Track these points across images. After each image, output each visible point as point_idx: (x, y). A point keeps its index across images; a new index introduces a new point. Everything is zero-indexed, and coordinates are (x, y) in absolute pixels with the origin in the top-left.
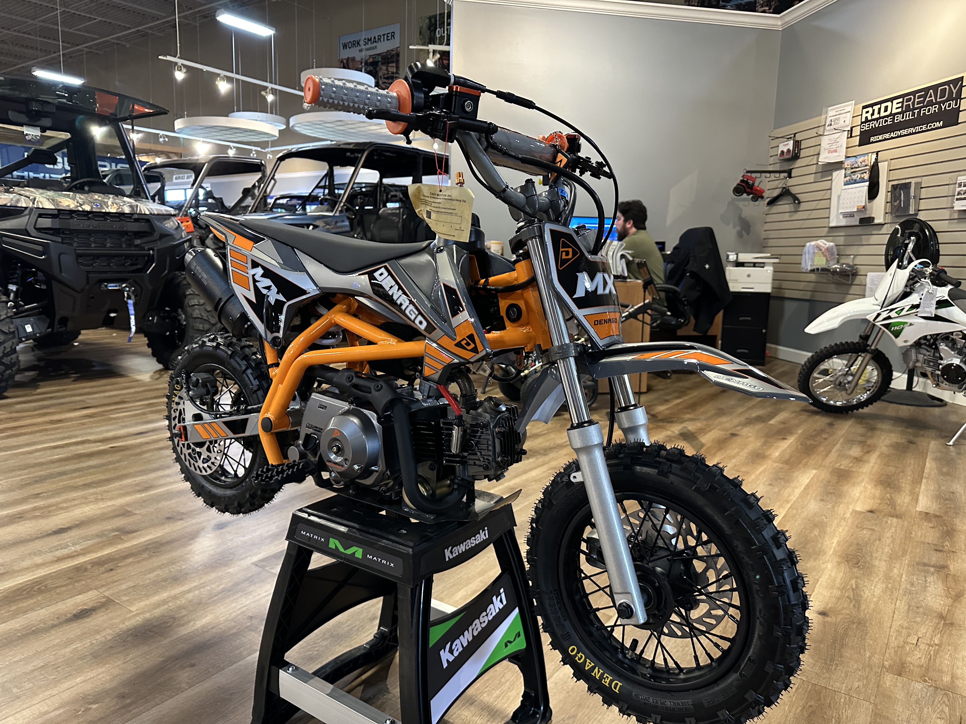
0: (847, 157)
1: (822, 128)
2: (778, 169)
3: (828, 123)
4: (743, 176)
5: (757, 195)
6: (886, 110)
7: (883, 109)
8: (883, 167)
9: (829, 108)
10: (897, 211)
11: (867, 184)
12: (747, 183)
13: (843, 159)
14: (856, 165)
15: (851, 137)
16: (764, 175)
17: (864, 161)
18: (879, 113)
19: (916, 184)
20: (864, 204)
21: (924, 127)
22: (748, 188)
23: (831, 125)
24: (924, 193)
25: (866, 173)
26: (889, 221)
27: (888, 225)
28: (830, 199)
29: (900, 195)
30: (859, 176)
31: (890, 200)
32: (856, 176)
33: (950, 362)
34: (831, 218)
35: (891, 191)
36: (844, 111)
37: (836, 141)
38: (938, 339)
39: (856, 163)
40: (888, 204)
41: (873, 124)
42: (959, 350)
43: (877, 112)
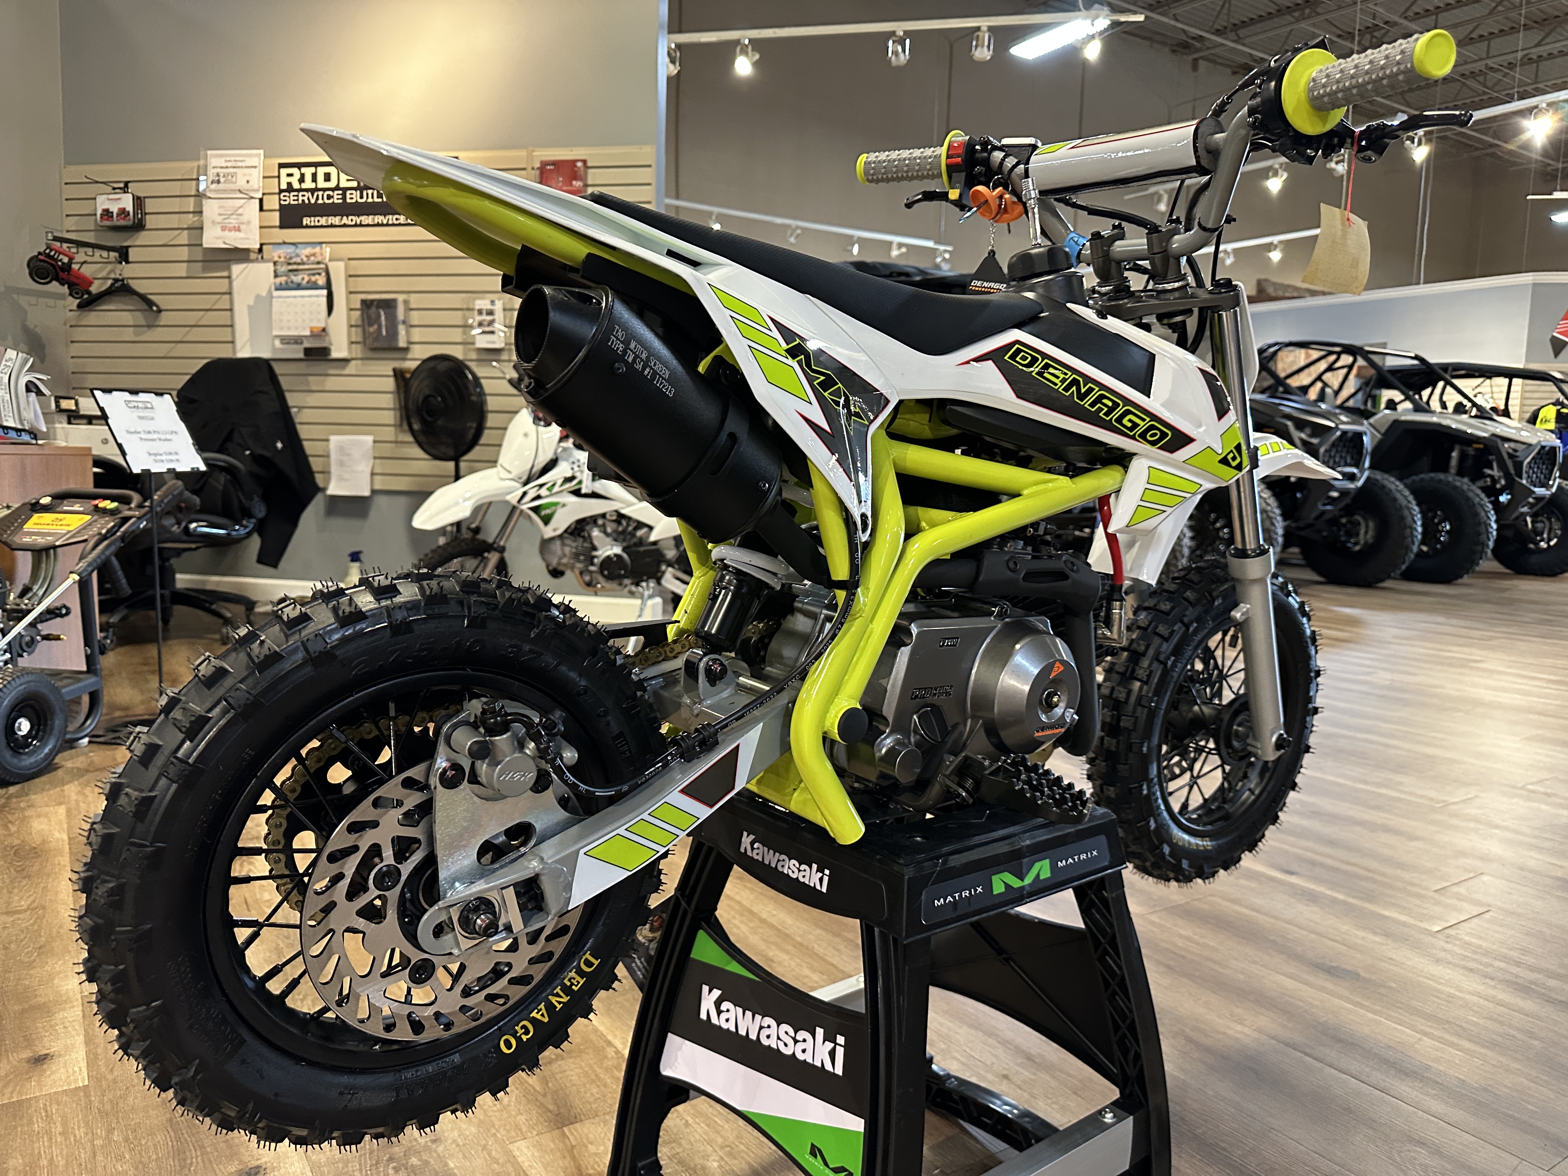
0: (267, 243)
2: (94, 241)
3: (206, 177)
4: (45, 246)
6: (327, 179)
7: (320, 177)
8: (336, 270)
9: (212, 152)
10: (374, 340)
11: (325, 292)
14: (297, 260)
15: (263, 210)
17: (314, 255)
18: (314, 181)
19: (404, 302)
20: (323, 325)
22: (60, 270)
23: (218, 182)
24: (415, 318)
25: (319, 274)
26: (359, 356)
27: (359, 362)
28: (231, 310)
29: (379, 316)
30: (307, 278)
31: (359, 323)
32: (300, 277)
33: (609, 553)
34: (239, 344)
35: (361, 310)
36: (244, 164)
37: (235, 212)
38: (588, 523)
39: (297, 255)
40: (353, 329)
41: (304, 197)
42: (615, 535)
43: (308, 178)
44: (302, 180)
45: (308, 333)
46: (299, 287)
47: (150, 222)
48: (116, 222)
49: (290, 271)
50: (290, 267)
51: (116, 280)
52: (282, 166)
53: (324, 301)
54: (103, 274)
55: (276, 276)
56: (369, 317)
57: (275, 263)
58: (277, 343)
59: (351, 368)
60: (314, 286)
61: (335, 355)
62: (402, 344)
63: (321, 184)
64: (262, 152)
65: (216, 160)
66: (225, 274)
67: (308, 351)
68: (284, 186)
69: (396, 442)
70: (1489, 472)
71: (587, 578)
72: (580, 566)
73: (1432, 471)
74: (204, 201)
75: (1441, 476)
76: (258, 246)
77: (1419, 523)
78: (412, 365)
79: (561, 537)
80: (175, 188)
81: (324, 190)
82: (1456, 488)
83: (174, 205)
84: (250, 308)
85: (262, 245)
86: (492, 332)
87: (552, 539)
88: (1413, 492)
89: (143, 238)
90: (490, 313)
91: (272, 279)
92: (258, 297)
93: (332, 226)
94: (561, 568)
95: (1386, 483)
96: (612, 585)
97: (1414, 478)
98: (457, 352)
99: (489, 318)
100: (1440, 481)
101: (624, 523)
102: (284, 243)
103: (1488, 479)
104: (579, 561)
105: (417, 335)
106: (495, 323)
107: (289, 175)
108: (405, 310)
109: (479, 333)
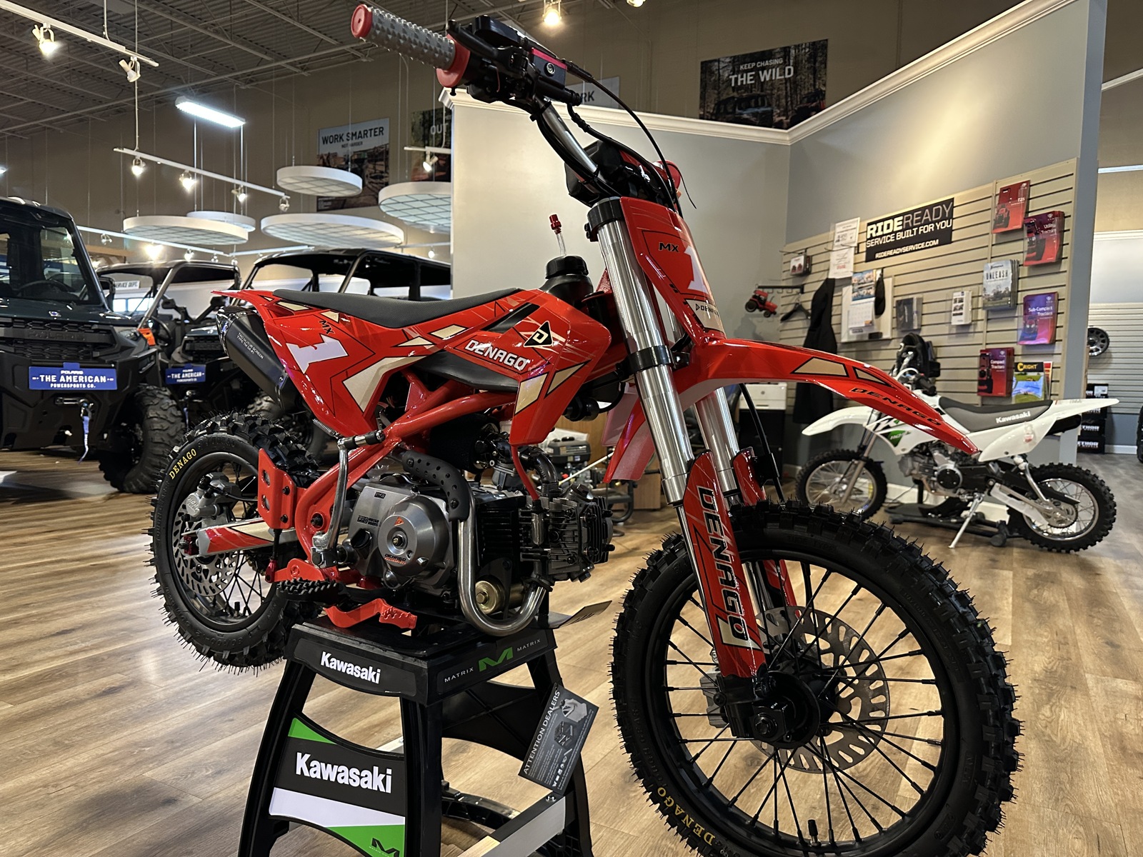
0: (855, 273)
1: (831, 244)
2: (790, 284)
3: (836, 239)
4: (755, 292)
5: (770, 312)
6: (888, 228)
7: (885, 227)
8: (888, 283)
9: (837, 224)
10: (903, 326)
11: (873, 299)
12: (759, 298)
13: (851, 275)
14: (862, 281)
15: (858, 253)
16: (776, 290)
17: (869, 277)
18: (882, 230)
19: (918, 299)
20: (870, 319)
21: (923, 244)
22: (761, 303)
23: (838, 241)
24: (926, 309)
25: (871, 288)
26: (895, 336)
27: (894, 340)
28: (841, 314)
29: (905, 310)
30: (866, 292)
31: (896, 315)
32: (863, 291)
33: (946, 468)
34: (843, 334)
35: (897, 307)
36: (850, 228)
37: (843, 257)
39: (863, 278)
40: (893, 320)
41: (879, 241)
42: (952, 456)
43: (880, 229)
44: (877, 231)
45: (863, 325)
46: (863, 298)
47: (814, 269)
48: (798, 272)
49: (859, 288)
50: (859, 286)
51: (797, 304)
52: (869, 224)
53: (873, 304)
54: (794, 301)
55: (853, 292)
56: (900, 311)
57: (853, 285)
58: (851, 332)
59: (892, 345)
60: (869, 296)
61: (885, 337)
62: (916, 326)
63: (886, 231)
64: (859, 219)
65: (839, 228)
66: (839, 294)
67: (870, 336)
68: (869, 237)
74: (831, 254)
79: (910, 454)
81: (886, 235)
84: (847, 312)
86: (961, 314)
87: (906, 455)
89: (811, 278)
90: (961, 301)
91: (852, 295)
92: (848, 305)
93: (889, 256)
99: (961, 304)
106: (964, 307)
107: (872, 229)
108: (917, 304)
109: (954, 315)
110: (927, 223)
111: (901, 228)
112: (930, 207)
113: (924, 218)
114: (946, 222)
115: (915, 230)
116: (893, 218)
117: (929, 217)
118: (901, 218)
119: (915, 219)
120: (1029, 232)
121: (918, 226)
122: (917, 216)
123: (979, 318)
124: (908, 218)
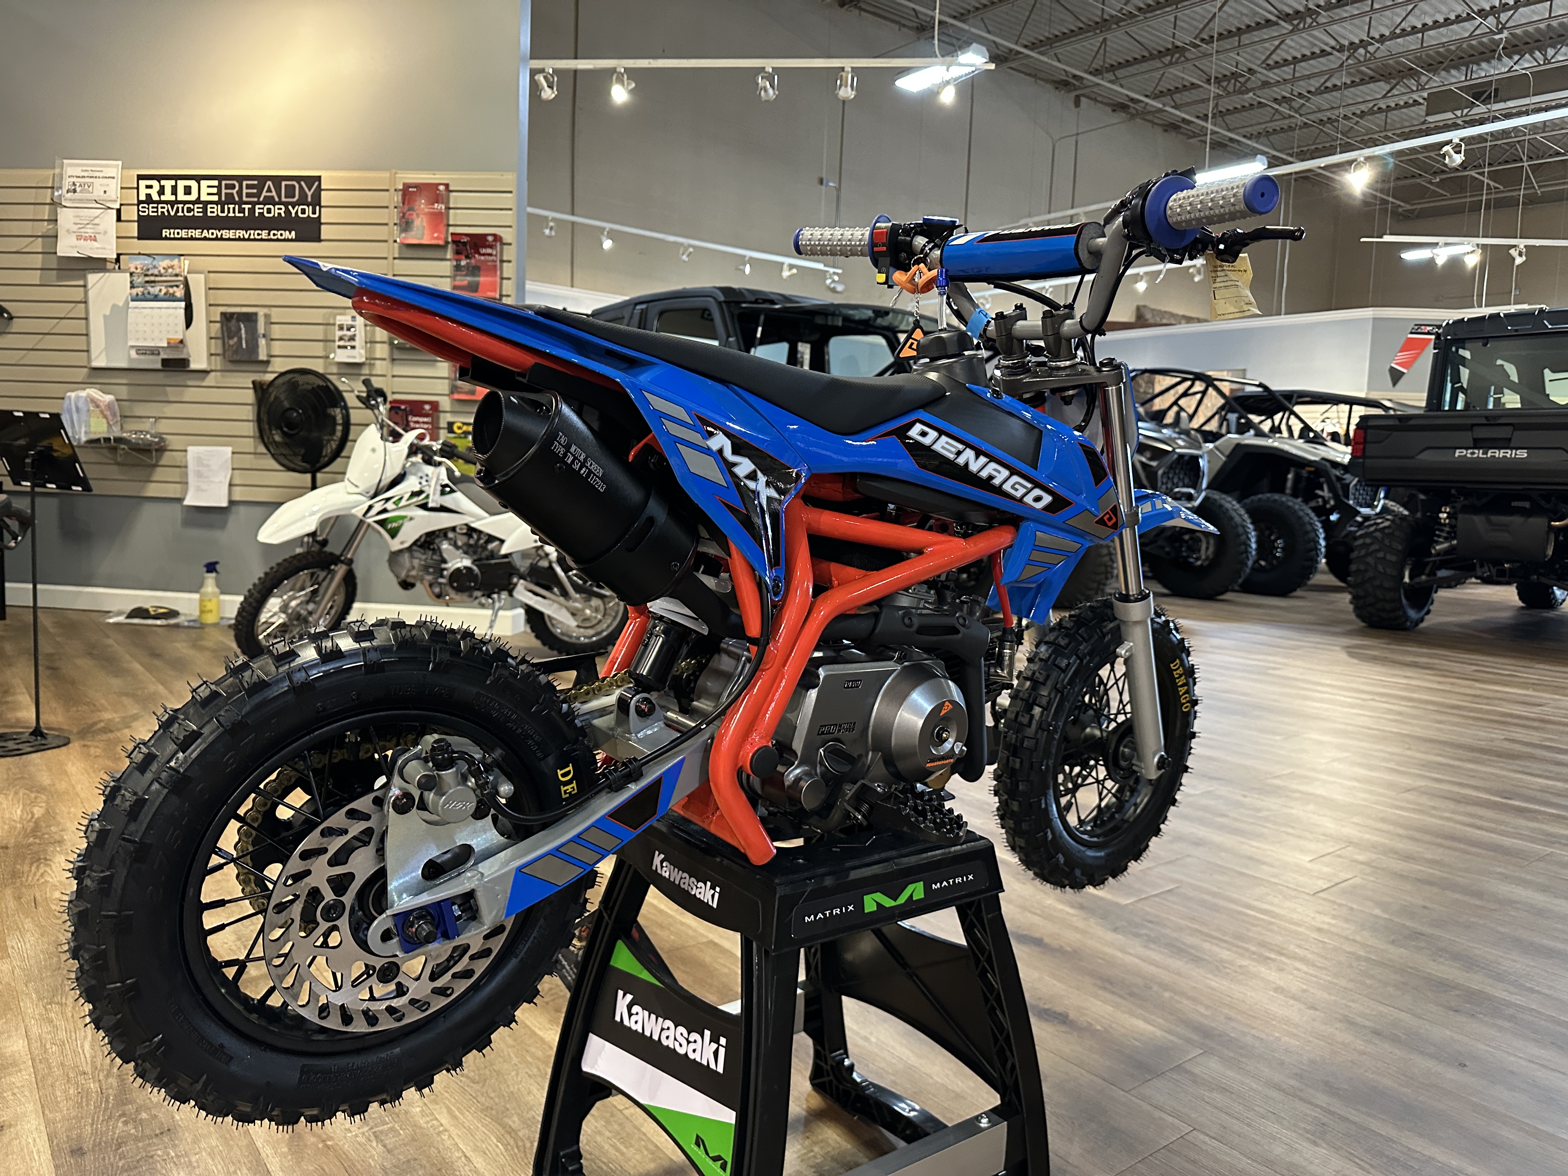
0: (124, 253)
3: (68, 186)
6: (187, 193)
7: (180, 190)
8: (196, 282)
9: (65, 162)
11: (183, 304)
13: (112, 254)
14: (155, 272)
15: (121, 220)
17: (172, 267)
18: (174, 193)
19: (265, 316)
20: (181, 337)
21: (263, 233)
23: (74, 191)
24: (277, 331)
25: (177, 286)
26: (219, 368)
27: (218, 374)
28: (86, 319)
29: (240, 329)
30: (164, 291)
31: (219, 335)
32: (157, 289)
33: (459, 565)
34: (94, 353)
35: (221, 322)
36: (101, 175)
37: (91, 222)
38: (438, 536)
39: (155, 267)
40: (213, 341)
41: (164, 209)
42: (465, 548)
43: (168, 190)
44: (161, 192)
45: (165, 345)
46: (156, 298)
49: (147, 282)
50: (147, 279)
52: (140, 177)
53: (183, 312)
55: (132, 287)
56: (229, 330)
57: (131, 274)
58: (133, 353)
60: (172, 298)
61: (193, 366)
62: (262, 357)
63: (181, 196)
64: (120, 163)
65: (73, 169)
67: (165, 362)
68: (143, 197)
69: (255, 453)
70: (1319, 492)
71: (437, 590)
72: (429, 578)
73: (1271, 491)
74: (59, 210)
75: (1276, 496)
76: (115, 256)
77: (1253, 540)
78: (270, 377)
79: (409, 549)
80: (30, 196)
81: (184, 203)
82: (1289, 507)
83: (28, 212)
84: (105, 316)
85: (119, 255)
86: (353, 347)
87: (401, 551)
88: (1248, 512)
90: (351, 329)
91: (128, 291)
92: (114, 306)
93: (192, 239)
94: (410, 580)
95: (1223, 502)
96: (464, 597)
97: (1252, 498)
98: (318, 366)
99: (350, 333)
100: (1276, 501)
101: (475, 536)
102: (140, 254)
103: (1320, 500)
104: (429, 573)
105: (277, 348)
106: (357, 338)
107: (148, 187)
108: (265, 324)
109: (339, 347)
110: (269, 201)
111: (216, 198)
112: (277, 180)
113: (264, 194)
114: (309, 210)
115: (247, 207)
116: (198, 179)
117: (274, 194)
118: (216, 183)
119: (245, 191)
120: (458, 253)
121: (254, 204)
122: (248, 187)
123: (378, 355)
124: (233, 187)
